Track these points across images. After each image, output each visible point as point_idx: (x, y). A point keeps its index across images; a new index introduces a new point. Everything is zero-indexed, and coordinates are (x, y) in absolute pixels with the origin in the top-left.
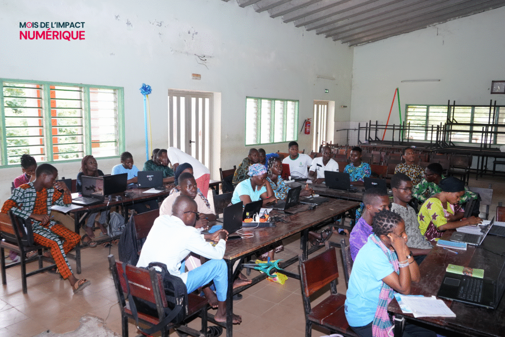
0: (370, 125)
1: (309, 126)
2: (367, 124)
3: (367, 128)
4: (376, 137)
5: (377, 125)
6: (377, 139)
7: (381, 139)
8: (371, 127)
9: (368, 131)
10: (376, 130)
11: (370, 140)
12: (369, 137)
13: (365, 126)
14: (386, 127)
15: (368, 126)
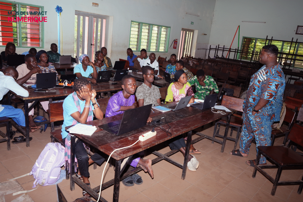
0: (218, 47)
1: (176, 44)
2: (216, 46)
3: (216, 49)
4: (222, 56)
5: (224, 48)
6: (223, 57)
7: (225, 57)
8: (219, 48)
9: (217, 51)
10: (223, 51)
11: (217, 57)
12: (217, 55)
13: (215, 48)
14: (230, 50)
15: (217, 48)
